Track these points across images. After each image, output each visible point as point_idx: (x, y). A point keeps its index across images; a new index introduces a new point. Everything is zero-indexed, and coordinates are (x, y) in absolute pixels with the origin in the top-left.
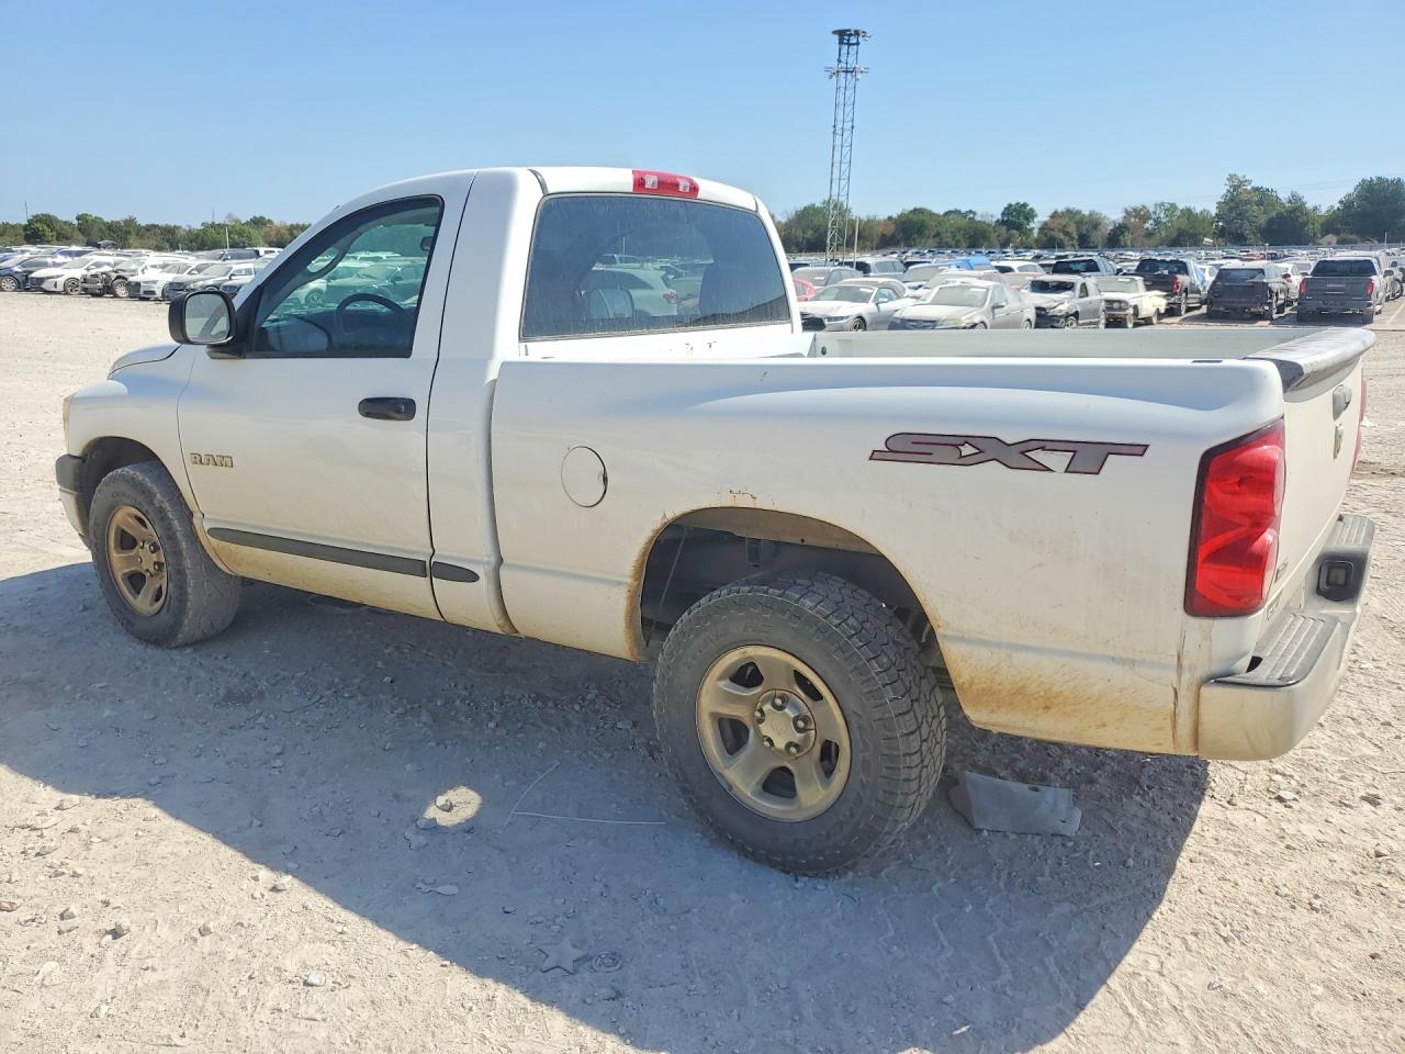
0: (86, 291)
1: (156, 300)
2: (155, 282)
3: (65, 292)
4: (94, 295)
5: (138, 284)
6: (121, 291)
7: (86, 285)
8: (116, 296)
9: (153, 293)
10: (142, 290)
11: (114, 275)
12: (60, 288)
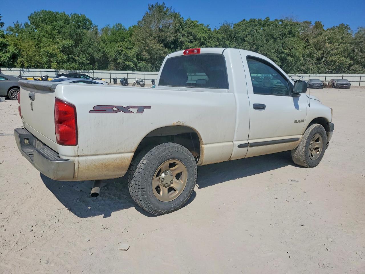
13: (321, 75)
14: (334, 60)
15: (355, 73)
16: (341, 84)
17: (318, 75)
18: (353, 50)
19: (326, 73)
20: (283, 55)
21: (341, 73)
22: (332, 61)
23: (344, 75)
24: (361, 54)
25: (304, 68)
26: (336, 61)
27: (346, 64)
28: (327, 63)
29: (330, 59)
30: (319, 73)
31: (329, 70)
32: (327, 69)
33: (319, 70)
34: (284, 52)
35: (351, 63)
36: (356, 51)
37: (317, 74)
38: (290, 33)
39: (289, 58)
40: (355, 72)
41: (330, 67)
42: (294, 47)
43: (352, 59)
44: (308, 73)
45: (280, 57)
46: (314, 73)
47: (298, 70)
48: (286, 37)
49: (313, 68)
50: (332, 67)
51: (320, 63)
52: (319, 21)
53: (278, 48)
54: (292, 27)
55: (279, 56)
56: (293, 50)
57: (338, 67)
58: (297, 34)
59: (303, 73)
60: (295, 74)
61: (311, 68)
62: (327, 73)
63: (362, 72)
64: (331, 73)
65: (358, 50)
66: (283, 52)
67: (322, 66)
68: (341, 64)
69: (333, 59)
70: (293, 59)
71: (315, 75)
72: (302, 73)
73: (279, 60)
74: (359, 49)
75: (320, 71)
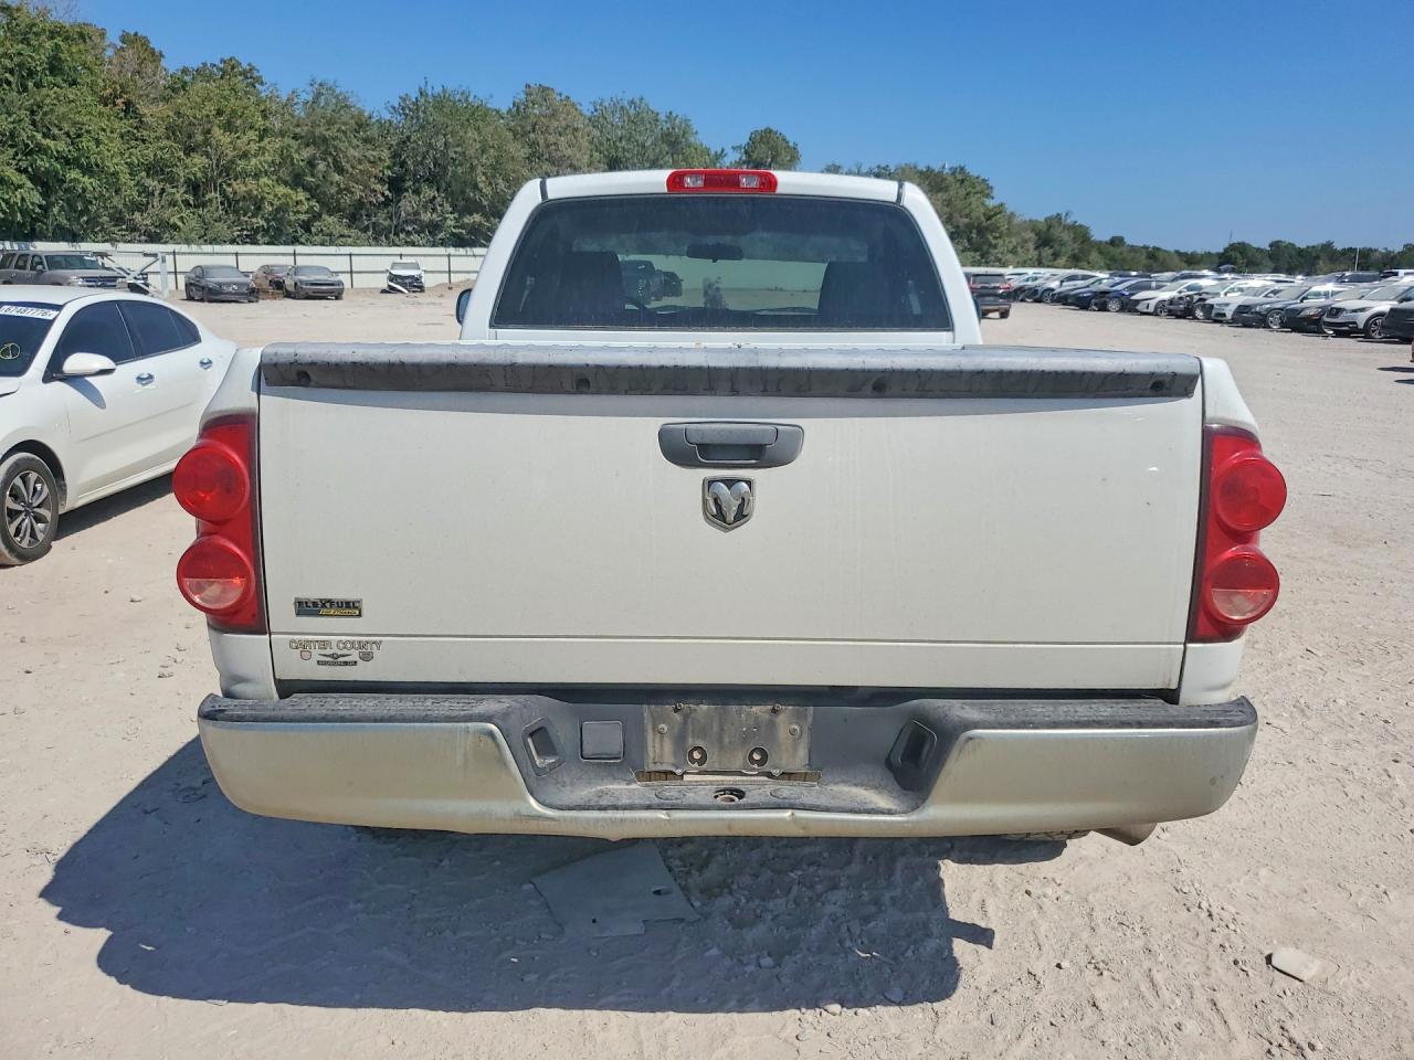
0: (1171, 313)
1: (1227, 323)
2: (1227, 305)
3: (1154, 314)
4: (1178, 317)
5: (1212, 306)
6: (1199, 314)
7: (1172, 307)
8: (1195, 318)
9: (1224, 315)
10: (1214, 312)
11: (1196, 297)
12: (1151, 309)
13: (217, 248)
14: (255, 192)
15: (332, 243)
16: (313, 284)
17: (208, 248)
18: (311, 164)
19: (233, 242)
20: (43, 163)
21: (286, 243)
22: (248, 197)
23: (299, 249)
24: (337, 177)
25: (148, 222)
26: (263, 198)
27: (298, 212)
28: (230, 204)
29: (240, 187)
30: (211, 243)
31: (245, 232)
32: (235, 229)
33: (206, 229)
34: (50, 148)
35: (312, 207)
36: (321, 166)
37: (203, 247)
38: (55, 66)
39: (74, 174)
40: (331, 239)
41: (246, 219)
42: (88, 132)
43: (313, 192)
44: (166, 243)
45: (30, 169)
46: (188, 241)
47: (124, 227)
48: (38, 85)
49: (183, 223)
50: (254, 220)
51: (204, 205)
52: (136, 34)
53: (11, 126)
54: (58, 40)
55: (23, 165)
56: (85, 143)
57: (273, 219)
58: (85, 78)
59: (146, 242)
60: (113, 245)
61: (175, 220)
62: (238, 244)
63: (350, 240)
64: (252, 243)
65: (328, 165)
66: (41, 150)
67: (216, 215)
68: (278, 210)
69: (251, 191)
70: (96, 183)
71: (194, 248)
72: (140, 242)
73: (29, 184)
74: (330, 160)
75: (210, 235)
